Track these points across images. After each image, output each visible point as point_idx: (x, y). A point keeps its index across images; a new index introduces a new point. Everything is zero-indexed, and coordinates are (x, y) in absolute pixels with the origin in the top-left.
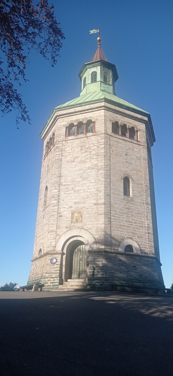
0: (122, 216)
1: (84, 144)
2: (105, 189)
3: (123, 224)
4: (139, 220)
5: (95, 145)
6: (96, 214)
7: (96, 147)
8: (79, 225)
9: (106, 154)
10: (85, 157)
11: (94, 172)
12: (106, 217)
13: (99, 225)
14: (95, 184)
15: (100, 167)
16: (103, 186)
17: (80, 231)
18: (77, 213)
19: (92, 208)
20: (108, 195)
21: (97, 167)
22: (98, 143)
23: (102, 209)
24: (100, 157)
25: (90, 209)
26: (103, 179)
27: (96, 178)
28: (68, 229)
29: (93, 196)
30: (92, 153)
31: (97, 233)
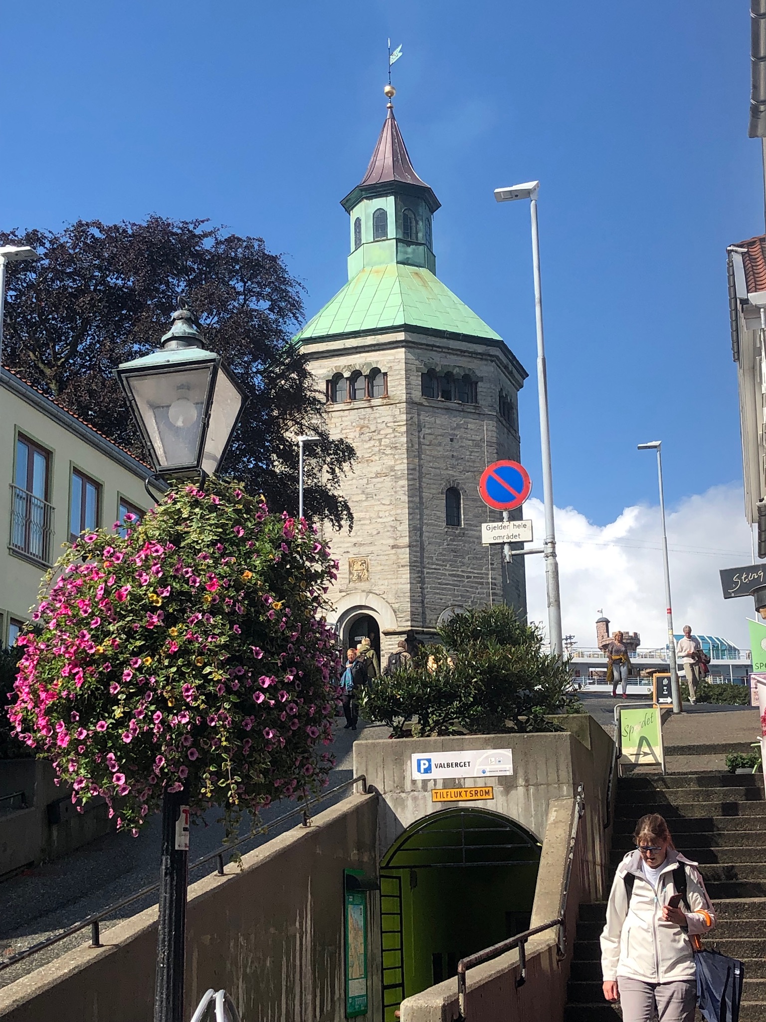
0: (442, 565)
1: (366, 422)
2: (411, 518)
3: (444, 581)
4: (475, 571)
5: (388, 425)
6: (395, 566)
7: (391, 431)
8: (363, 585)
9: (410, 445)
10: (370, 450)
11: (388, 482)
12: (413, 571)
13: (400, 586)
14: (391, 507)
15: (399, 473)
16: (407, 511)
17: (367, 596)
18: (360, 563)
19: (386, 555)
20: (416, 530)
21: (393, 473)
22: (394, 422)
23: (404, 556)
24: (399, 451)
25: (383, 555)
26: (406, 498)
27: (392, 495)
28: (344, 594)
29: (388, 531)
30: (383, 443)
31: (397, 601)
